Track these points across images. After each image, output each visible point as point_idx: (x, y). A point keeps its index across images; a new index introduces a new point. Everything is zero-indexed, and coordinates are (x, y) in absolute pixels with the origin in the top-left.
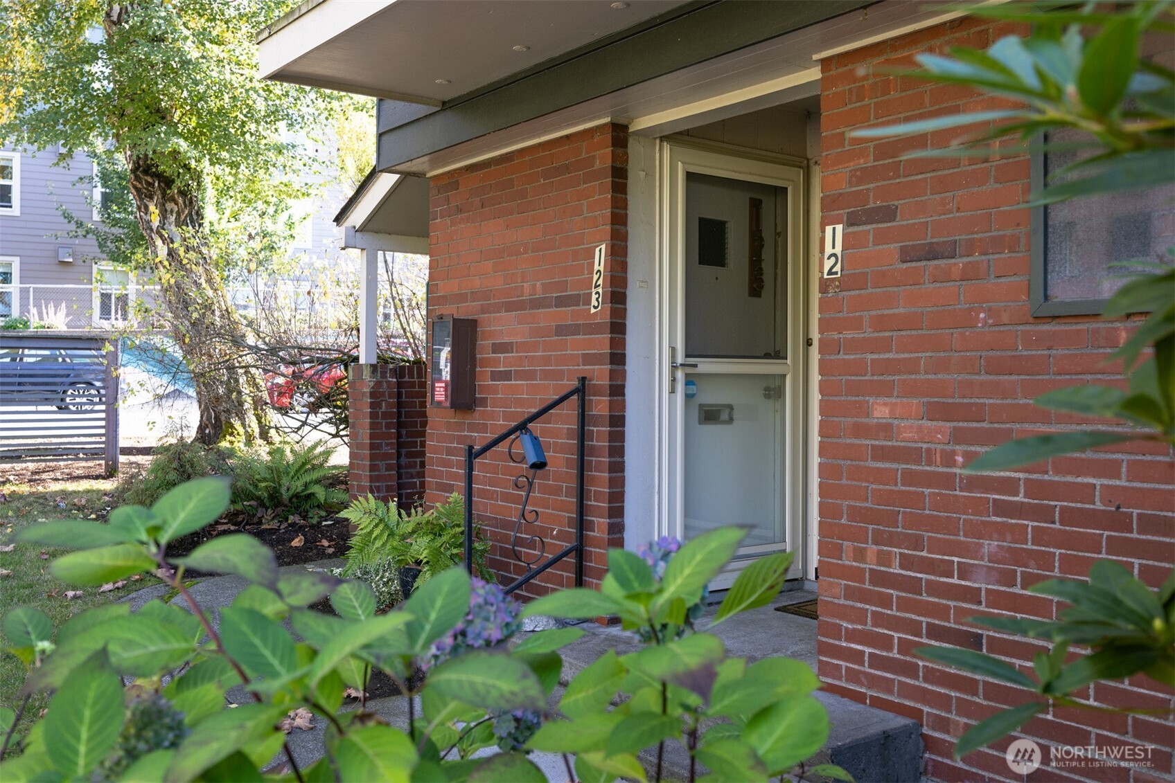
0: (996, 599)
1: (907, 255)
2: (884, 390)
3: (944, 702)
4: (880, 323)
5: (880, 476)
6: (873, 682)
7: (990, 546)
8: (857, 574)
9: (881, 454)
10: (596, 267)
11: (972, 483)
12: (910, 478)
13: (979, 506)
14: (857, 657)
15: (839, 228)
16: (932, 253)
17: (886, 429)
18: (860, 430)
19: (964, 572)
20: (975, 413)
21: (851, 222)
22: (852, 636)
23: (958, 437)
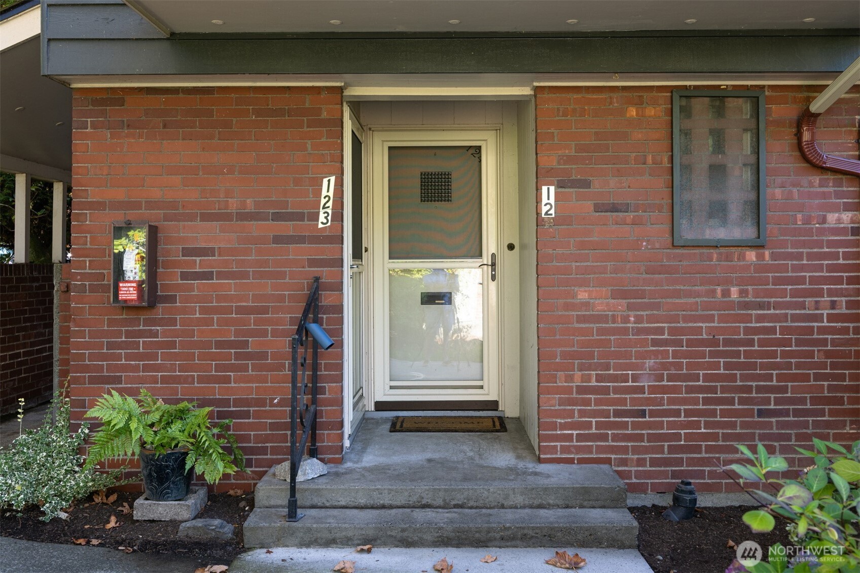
0: (653, 389)
1: (598, 208)
2: (584, 283)
3: (625, 450)
4: (582, 245)
5: (583, 332)
6: (579, 449)
7: (649, 363)
8: (569, 390)
9: (581, 319)
10: (324, 193)
11: (639, 331)
12: (601, 331)
13: (644, 343)
14: (569, 438)
15: (552, 189)
16: (614, 209)
17: (586, 305)
18: (568, 307)
19: (635, 378)
20: (641, 294)
21: (560, 185)
22: (564, 427)
23: (630, 307)
